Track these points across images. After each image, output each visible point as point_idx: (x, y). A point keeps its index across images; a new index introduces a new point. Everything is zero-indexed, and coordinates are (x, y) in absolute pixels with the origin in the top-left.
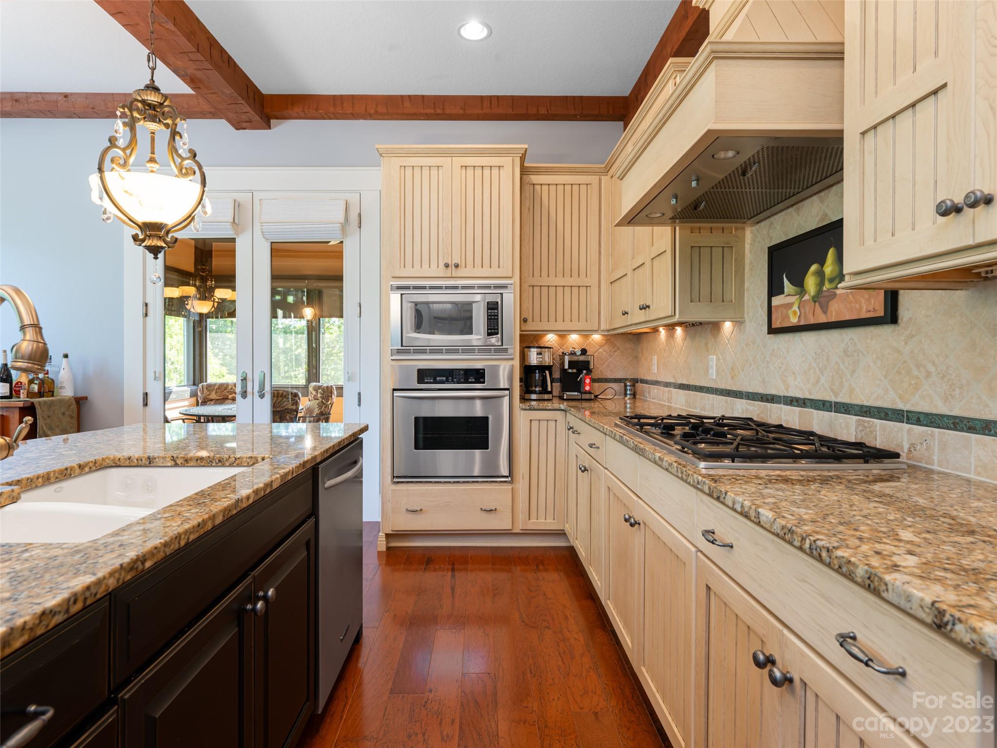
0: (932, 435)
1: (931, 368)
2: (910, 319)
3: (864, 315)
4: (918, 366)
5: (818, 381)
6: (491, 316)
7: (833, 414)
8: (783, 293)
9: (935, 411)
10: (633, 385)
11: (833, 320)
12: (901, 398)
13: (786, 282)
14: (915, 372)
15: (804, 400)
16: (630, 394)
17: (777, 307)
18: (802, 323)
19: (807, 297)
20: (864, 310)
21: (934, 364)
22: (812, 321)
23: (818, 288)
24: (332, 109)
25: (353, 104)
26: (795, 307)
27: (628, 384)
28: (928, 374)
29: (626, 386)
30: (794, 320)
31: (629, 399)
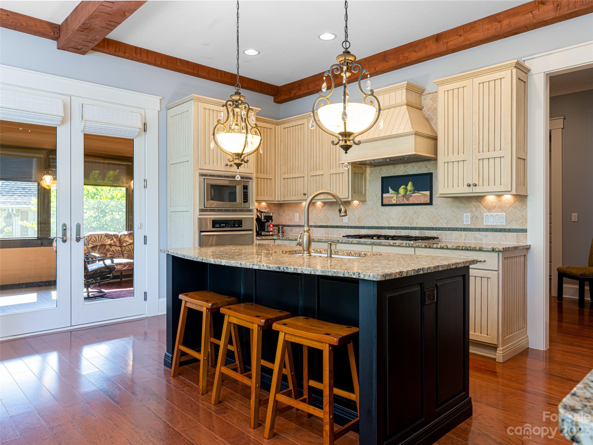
0: (443, 233)
1: (442, 216)
2: (436, 204)
3: (422, 202)
4: (439, 216)
5: (404, 221)
6: (245, 192)
7: (410, 230)
8: (389, 193)
9: (443, 227)
10: (282, 228)
11: (411, 203)
12: (434, 224)
13: (390, 189)
14: (438, 217)
15: (397, 227)
16: (281, 232)
17: (386, 197)
18: (398, 203)
19: (400, 195)
20: (423, 201)
21: (443, 215)
22: (402, 203)
23: (405, 193)
24: (134, 55)
25: (147, 55)
26: (395, 198)
27: (280, 227)
28: (442, 218)
29: (279, 228)
30: (394, 202)
31: (281, 234)
